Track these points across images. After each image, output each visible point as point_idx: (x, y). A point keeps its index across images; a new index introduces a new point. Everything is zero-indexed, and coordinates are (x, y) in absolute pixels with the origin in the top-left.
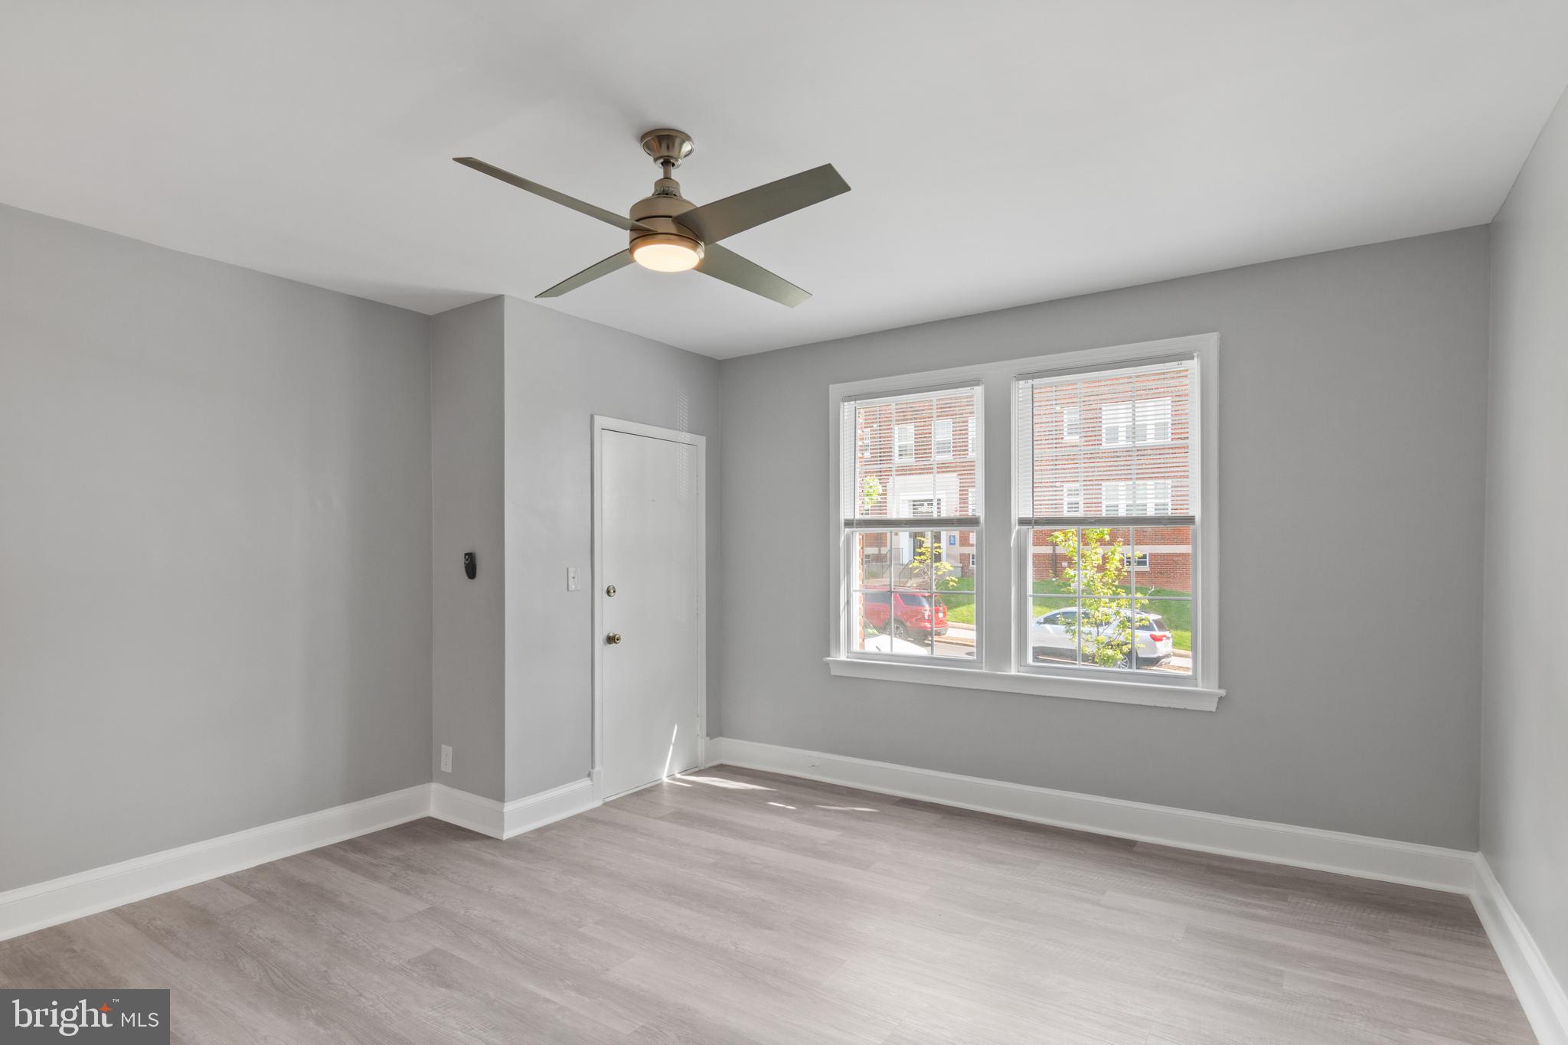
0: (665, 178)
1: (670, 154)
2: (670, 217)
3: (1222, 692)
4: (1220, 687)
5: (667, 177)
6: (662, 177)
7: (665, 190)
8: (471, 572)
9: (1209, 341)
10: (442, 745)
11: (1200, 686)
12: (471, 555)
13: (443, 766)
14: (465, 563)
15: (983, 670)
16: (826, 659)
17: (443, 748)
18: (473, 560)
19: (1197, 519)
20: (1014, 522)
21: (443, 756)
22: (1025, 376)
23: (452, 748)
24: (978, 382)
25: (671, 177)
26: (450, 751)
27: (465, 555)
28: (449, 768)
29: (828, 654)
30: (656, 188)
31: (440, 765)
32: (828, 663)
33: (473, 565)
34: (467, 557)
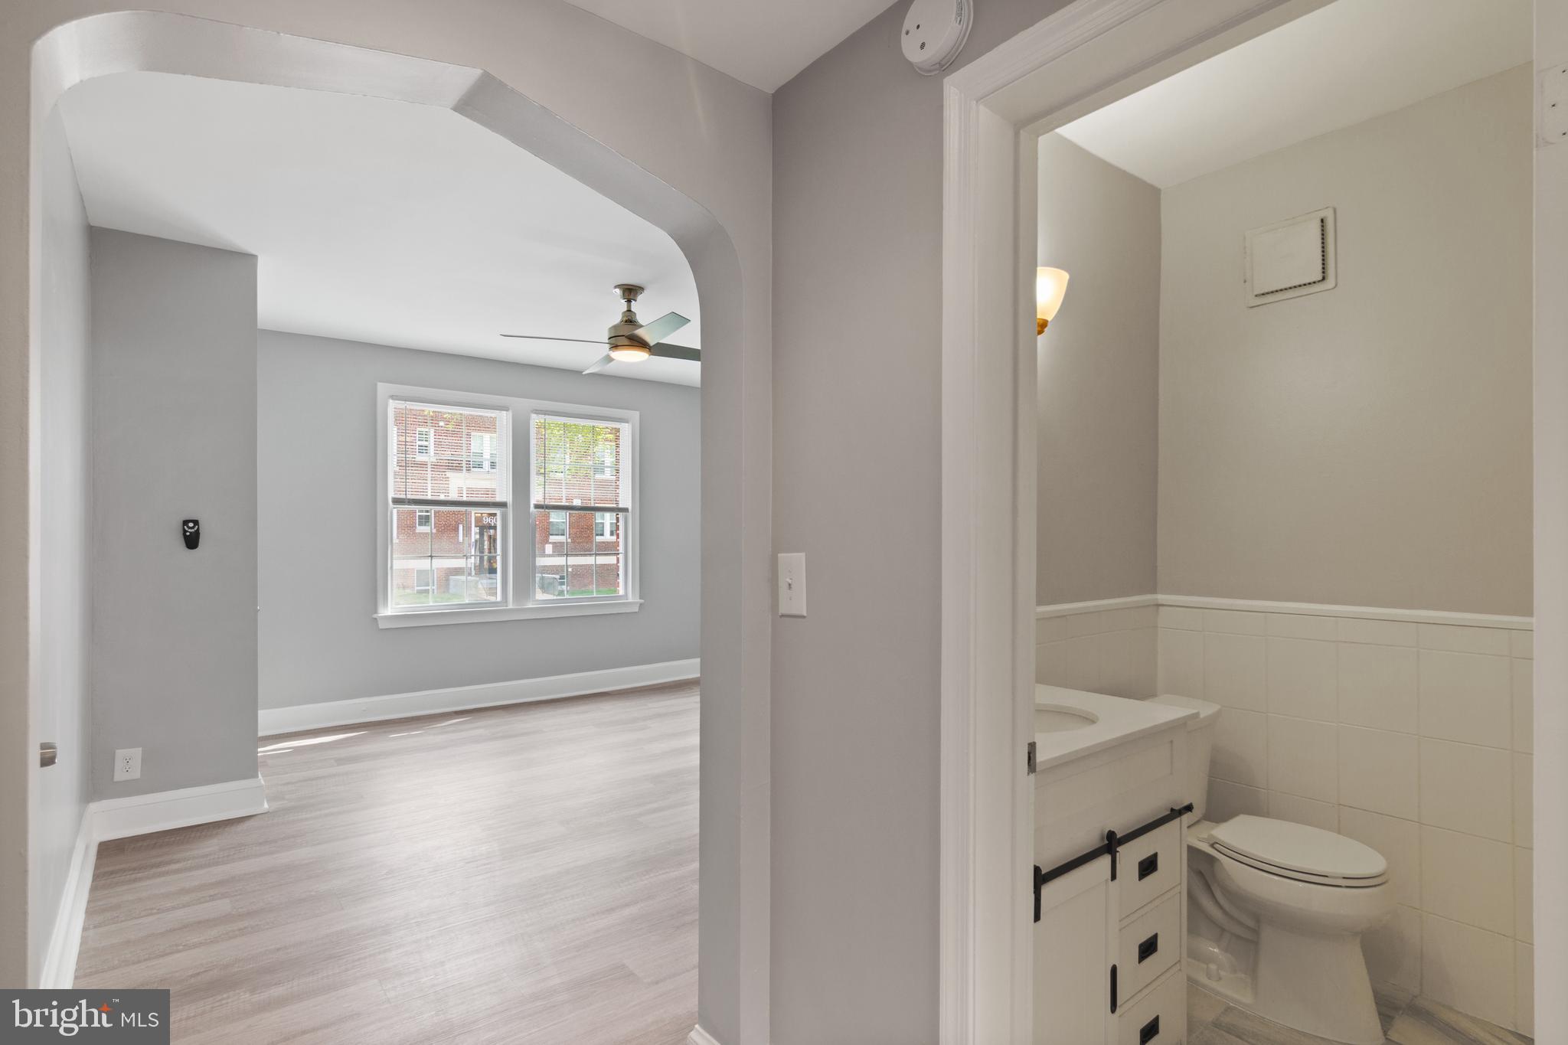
0: (628, 311)
2: (624, 336)
3: (642, 601)
4: (640, 598)
6: (626, 309)
7: (630, 320)
8: (192, 541)
9: (635, 415)
10: (117, 751)
11: (630, 600)
12: (196, 522)
13: (119, 776)
14: (185, 531)
15: (511, 606)
16: (375, 616)
17: (120, 754)
18: (198, 528)
19: (630, 510)
20: (532, 506)
21: (119, 764)
22: (538, 412)
23: (141, 749)
24: (506, 409)
25: (632, 310)
26: (137, 753)
27: (186, 523)
28: (136, 773)
29: (376, 612)
30: (623, 317)
31: (113, 776)
32: (376, 619)
33: (197, 534)
34: (191, 525)
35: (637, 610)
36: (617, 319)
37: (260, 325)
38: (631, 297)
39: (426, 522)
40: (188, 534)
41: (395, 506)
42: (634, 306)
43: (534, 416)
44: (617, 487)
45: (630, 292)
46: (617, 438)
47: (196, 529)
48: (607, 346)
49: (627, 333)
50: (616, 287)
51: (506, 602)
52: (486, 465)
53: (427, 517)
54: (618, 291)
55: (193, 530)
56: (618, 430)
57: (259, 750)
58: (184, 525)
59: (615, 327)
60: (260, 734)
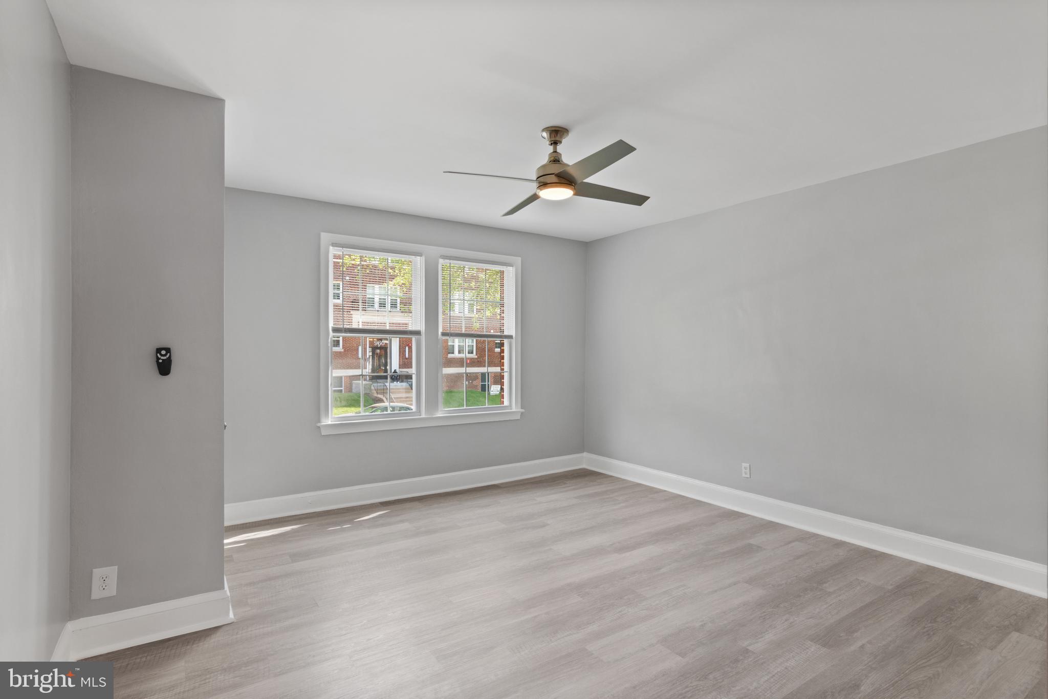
0: (553, 152)
1: (556, 139)
2: (553, 174)
3: (523, 410)
4: (522, 408)
5: (555, 152)
6: (552, 151)
7: (556, 159)
8: (164, 368)
9: (518, 260)
10: (94, 570)
11: (514, 409)
12: (168, 350)
13: (96, 594)
14: (158, 359)
15: (423, 416)
16: (319, 425)
17: (98, 572)
18: (170, 355)
19: (514, 336)
20: (440, 334)
21: (96, 584)
22: (445, 257)
23: (116, 567)
24: (420, 254)
25: (558, 151)
26: (112, 572)
27: (159, 350)
28: (112, 590)
29: (319, 421)
30: (550, 158)
31: (90, 597)
32: (319, 427)
33: (169, 361)
34: (163, 352)
35: (519, 418)
36: (545, 160)
37: (226, 185)
38: (557, 139)
39: (337, 344)
40: (161, 361)
41: (335, 334)
42: (559, 148)
43: (441, 261)
44: (502, 318)
45: (556, 134)
46: (502, 279)
47: (167, 356)
48: (535, 185)
49: (557, 172)
50: (543, 130)
51: (420, 412)
52: (377, 306)
53: (338, 341)
54: (545, 134)
55: (165, 358)
56: (502, 272)
57: (226, 541)
58: (157, 353)
59: (544, 166)
60: (227, 524)
